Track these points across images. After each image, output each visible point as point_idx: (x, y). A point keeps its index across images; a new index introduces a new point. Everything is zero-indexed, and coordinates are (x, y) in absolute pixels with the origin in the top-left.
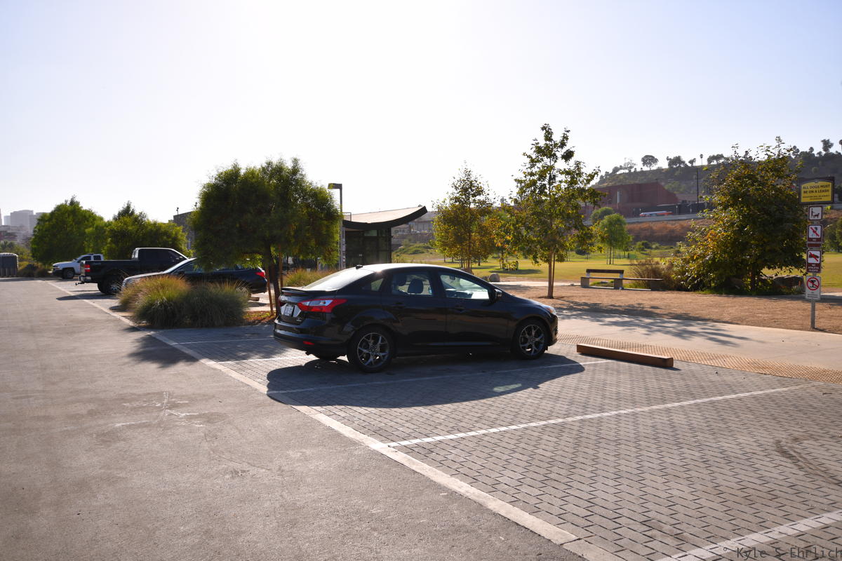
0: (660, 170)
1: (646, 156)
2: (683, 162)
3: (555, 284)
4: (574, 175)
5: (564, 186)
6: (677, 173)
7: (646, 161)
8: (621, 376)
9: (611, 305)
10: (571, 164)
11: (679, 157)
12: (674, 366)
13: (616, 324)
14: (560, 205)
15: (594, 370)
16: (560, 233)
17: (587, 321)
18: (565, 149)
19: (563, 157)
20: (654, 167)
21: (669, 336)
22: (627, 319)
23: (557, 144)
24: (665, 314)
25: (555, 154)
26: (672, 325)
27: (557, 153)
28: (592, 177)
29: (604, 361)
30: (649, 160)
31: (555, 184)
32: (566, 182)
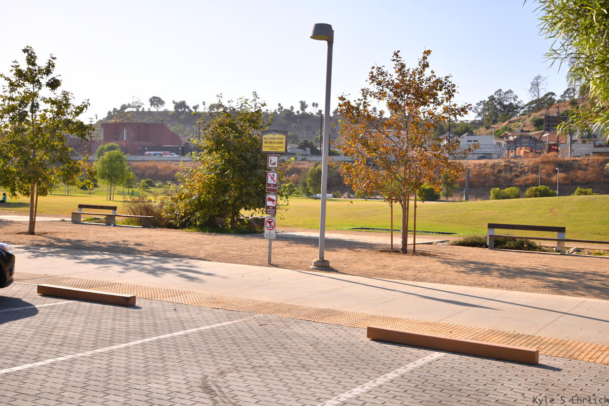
0: (166, 112)
1: (154, 98)
2: (188, 107)
3: (38, 219)
4: (61, 105)
5: (49, 115)
6: (182, 117)
7: (154, 102)
8: (77, 318)
9: (96, 242)
10: (58, 94)
11: (184, 101)
12: (137, 304)
13: (93, 261)
14: (43, 135)
15: (49, 313)
16: (42, 164)
17: (64, 259)
18: (51, 76)
19: (48, 85)
20: (161, 109)
21: (143, 274)
22: (107, 257)
23: (41, 70)
24: (146, 251)
25: (38, 81)
26: (150, 262)
27: (41, 80)
28: (80, 110)
29: (65, 302)
30: (156, 101)
31: (38, 113)
32: (51, 111)
